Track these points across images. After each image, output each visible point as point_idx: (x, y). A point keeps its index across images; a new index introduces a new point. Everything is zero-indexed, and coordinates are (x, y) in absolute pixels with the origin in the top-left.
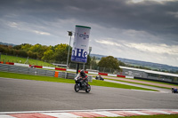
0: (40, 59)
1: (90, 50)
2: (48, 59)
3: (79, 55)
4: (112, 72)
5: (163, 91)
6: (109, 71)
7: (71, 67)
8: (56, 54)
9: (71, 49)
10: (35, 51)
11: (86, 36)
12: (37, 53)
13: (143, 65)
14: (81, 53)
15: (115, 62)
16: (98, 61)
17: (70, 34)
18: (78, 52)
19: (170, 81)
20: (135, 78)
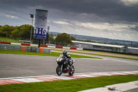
0: (9, 37)
1: (48, 29)
2: (15, 37)
3: (40, 33)
4: (66, 46)
5: (105, 59)
6: (63, 45)
7: (34, 43)
8: (21, 33)
9: (33, 28)
10: (4, 31)
11: (44, 18)
12: (6, 32)
13: (89, 39)
14: (41, 31)
15: (68, 38)
16: (55, 38)
17: (32, 16)
18: (39, 31)
19: (110, 50)
20: (84, 49)
